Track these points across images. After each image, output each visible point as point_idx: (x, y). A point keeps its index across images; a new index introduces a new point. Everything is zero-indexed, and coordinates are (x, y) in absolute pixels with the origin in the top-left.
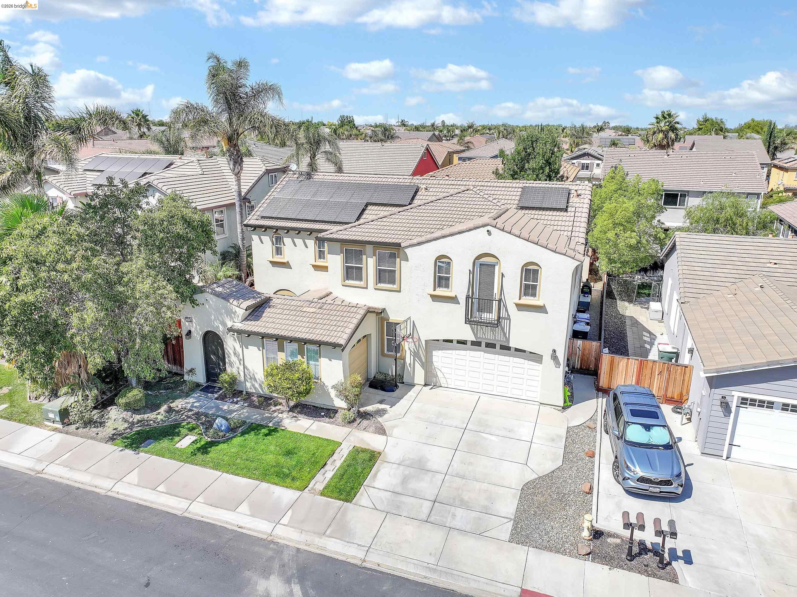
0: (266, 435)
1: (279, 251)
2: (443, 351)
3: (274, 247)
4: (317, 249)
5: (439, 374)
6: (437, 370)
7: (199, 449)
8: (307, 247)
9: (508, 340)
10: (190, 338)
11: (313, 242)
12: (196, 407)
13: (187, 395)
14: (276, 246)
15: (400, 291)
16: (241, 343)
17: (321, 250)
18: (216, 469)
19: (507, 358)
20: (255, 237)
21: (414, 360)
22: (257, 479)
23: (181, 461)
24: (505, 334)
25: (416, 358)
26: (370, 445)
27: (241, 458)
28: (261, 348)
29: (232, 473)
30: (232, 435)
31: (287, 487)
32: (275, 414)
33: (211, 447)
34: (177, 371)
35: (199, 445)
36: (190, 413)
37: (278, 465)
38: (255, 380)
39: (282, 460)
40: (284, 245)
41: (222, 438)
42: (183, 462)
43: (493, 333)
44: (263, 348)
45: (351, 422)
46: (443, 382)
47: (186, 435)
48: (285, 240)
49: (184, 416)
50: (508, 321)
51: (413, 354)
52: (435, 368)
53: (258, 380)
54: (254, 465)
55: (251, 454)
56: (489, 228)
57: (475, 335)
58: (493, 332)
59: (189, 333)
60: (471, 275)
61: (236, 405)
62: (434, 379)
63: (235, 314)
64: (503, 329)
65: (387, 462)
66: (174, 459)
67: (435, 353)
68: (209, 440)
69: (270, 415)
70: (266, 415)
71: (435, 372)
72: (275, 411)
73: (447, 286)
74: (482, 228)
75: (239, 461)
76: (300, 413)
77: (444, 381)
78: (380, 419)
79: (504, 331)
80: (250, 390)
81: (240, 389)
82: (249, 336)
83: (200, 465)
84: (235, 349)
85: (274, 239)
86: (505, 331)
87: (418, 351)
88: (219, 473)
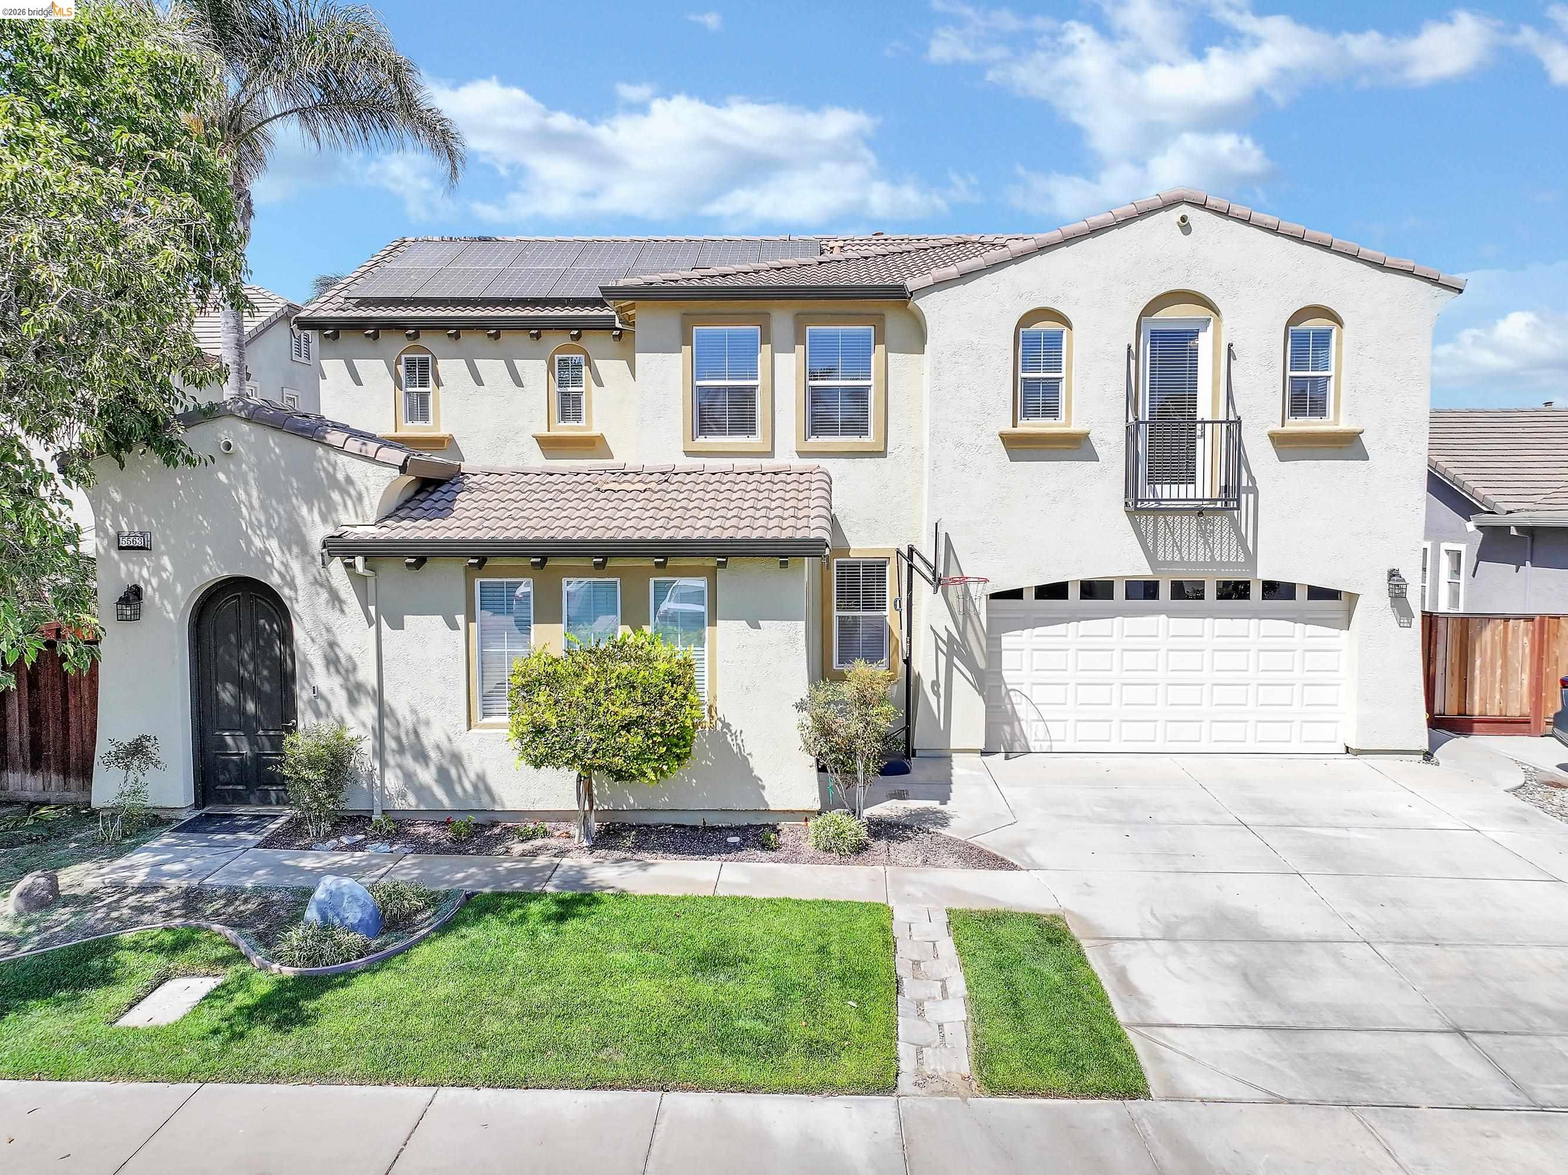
0: (561, 918)
1: (419, 408)
2: (1038, 630)
3: (401, 394)
4: (555, 388)
5: (1022, 709)
6: (1015, 698)
7: (253, 1013)
8: (518, 382)
9: (1252, 559)
10: (136, 616)
11: (542, 365)
12: (173, 875)
13: (119, 851)
14: (410, 390)
15: (882, 454)
16: (372, 609)
17: (570, 389)
18: (397, 1079)
19: (1239, 625)
20: (334, 368)
21: (950, 666)
22: (637, 1083)
23: (176, 1077)
24: (1242, 541)
25: (956, 660)
26: (996, 901)
27: (499, 1013)
28: (460, 619)
29: (491, 1083)
30: (399, 944)
31: (806, 1090)
32: (542, 860)
33: (315, 997)
34: (43, 797)
35: (241, 999)
36: (150, 898)
37: (697, 1009)
38: (422, 756)
39: (705, 989)
40: (438, 383)
41: (358, 957)
42: (187, 1077)
43: (1206, 542)
44: (470, 618)
45: (860, 848)
46: (1033, 733)
47: (163, 979)
48: (443, 365)
49: (125, 911)
50: (1251, 497)
51: (944, 648)
52: (1008, 691)
53: (433, 754)
54: (580, 1031)
55: (540, 993)
56: (1185, 210)
57: (1151, 556)
58: (1204, 537)
59: (133, 596)
60: (1133, 362)
61: (358, 854)
62: (1007, 728)
63: (344, 492)
64: (1235, 526)
65: (1118, 939)
66: (133, 1075)
67: (1008, 640)
68: (289, 972)
69: (522, 865)
70: (506, 865)
71: (1009, 707)
72: (534, 853)
73: (1052, 411)
74: (1162, 214)
75: (493, 1026)
76: (639, 847)
77: (1041, 734)
78: (945, 832)
79: (1237, 529)
80: (399, 805)
81: (355, 804)
82: (421, 561)
83: (294, 1076)
84: (332, 645)
85: (402, 369)
86: (1244, 533)
87: (963, 634)
88: (416, 1095)
